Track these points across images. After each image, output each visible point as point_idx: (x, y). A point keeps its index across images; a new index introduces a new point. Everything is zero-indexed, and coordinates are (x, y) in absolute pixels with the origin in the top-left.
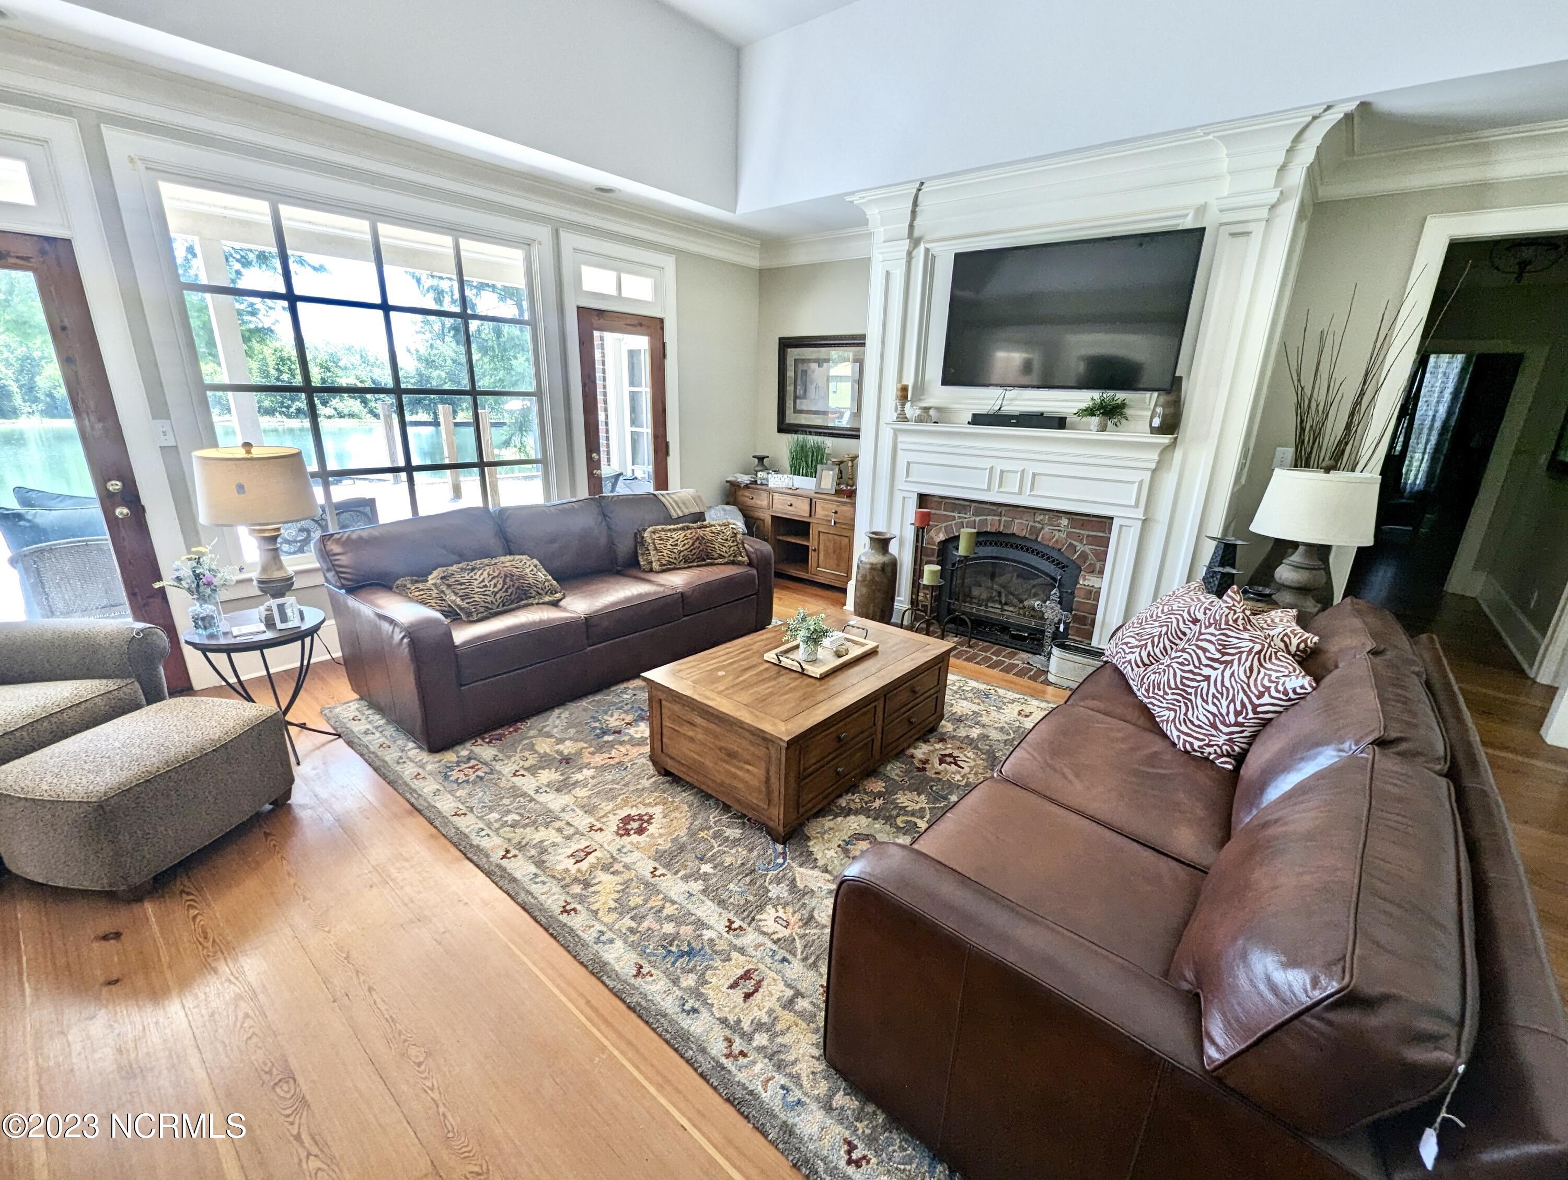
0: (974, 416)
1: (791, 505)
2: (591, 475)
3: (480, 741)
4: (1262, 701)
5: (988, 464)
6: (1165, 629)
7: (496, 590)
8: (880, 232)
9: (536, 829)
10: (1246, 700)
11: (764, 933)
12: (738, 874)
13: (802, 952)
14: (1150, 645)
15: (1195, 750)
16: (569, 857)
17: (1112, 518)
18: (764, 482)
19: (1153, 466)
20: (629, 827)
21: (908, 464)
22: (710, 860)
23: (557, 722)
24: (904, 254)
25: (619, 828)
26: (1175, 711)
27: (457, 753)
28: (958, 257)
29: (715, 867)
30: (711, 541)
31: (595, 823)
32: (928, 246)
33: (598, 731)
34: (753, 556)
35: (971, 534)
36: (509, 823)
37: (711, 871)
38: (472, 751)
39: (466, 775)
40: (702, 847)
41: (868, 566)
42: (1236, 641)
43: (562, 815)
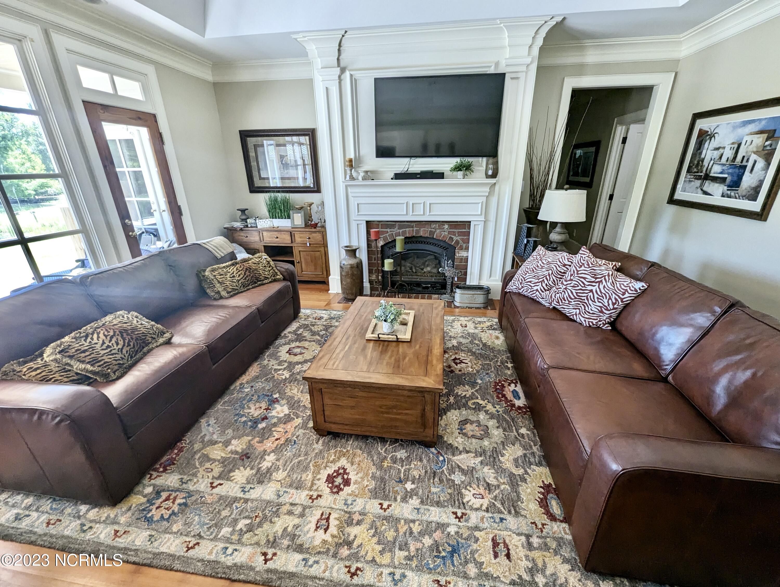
0: (396, 174)
1: (277, 238)
2: (128, 237)
3: (155, 474)
4: (625, 296)
5: (404, 200)
6: (550, 272)
7: (120, 346)
8: (318, 63)
9: (271, 522)
10: (617, 297)
11: (477, 509)
12: (429, 480)
13: (504, 508)
14: (545, 280)
15: (594, 325)
16: (316, 530)
17: (470, 222)
18: (253, 225)
19: (487, 194)
20: (337, 483)
21: (358, 205)
22: (407, 480)
23: (211, 429)
24: (337, 78)
25: (331, 488)
26: (579, 309)
27: (141, 493)
28: (377, 80)
29: (413, 483)
30: (256, 269)
31: (311, 493)
32: (352, 73)
33: (249, 423)
34: (285, 274)
35: (402, 239)
36: (245, 529)
37: (413, 486)
38: (154, 486)
39: (168, 509)
40: (393, 472)
41: (349, 266)
42: (599, 271)
43: (281, 500)
